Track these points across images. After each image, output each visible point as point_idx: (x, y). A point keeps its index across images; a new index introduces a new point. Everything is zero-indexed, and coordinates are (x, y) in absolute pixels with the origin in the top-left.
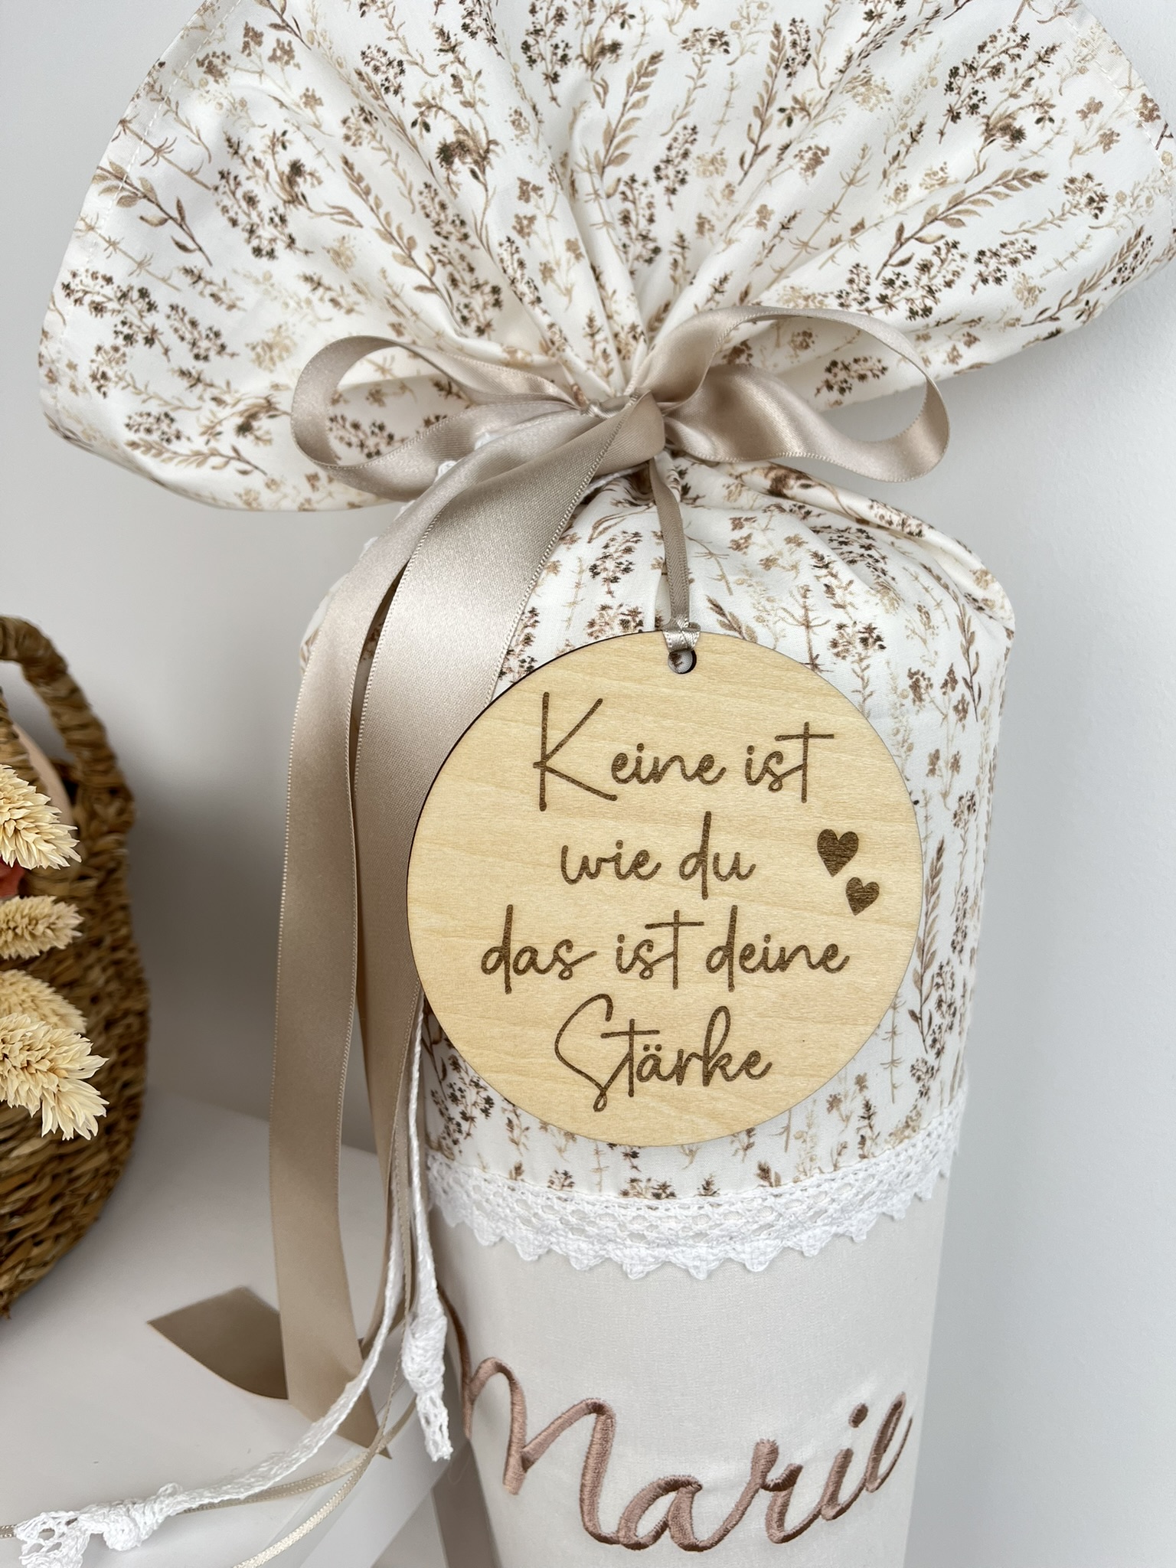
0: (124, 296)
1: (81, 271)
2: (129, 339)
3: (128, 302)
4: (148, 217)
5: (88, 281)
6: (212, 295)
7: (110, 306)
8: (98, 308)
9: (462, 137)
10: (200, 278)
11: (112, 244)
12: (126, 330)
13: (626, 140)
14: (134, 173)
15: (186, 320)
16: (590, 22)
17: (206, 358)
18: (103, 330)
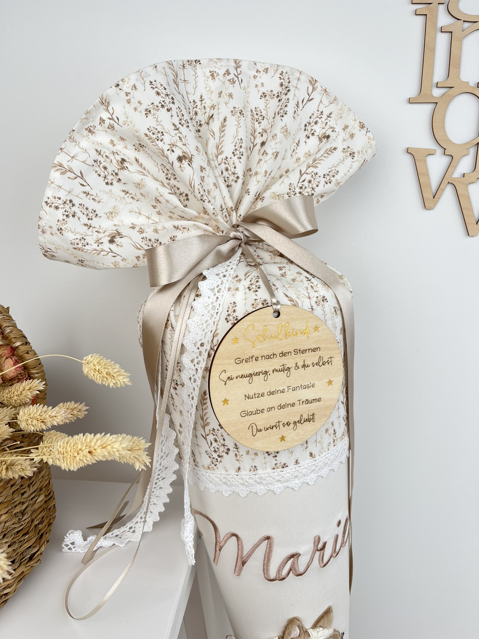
0: (65, 203)
1: (50, 196)
2: (67, 216)
3: (66, 204)
4: (71, 177)
5: (53, 199)
6: (93, 199)
7: (60, 206)
8: (57, 208)
9: (184, 154)
10: (88, 194)
11: (60, 187)
12: (66, 213)
13: (222, 147)
14: (65, 164)
15: (84, 208)
16: (206, 113)
17: (92, 219)
18: (59, 214)
